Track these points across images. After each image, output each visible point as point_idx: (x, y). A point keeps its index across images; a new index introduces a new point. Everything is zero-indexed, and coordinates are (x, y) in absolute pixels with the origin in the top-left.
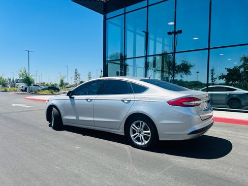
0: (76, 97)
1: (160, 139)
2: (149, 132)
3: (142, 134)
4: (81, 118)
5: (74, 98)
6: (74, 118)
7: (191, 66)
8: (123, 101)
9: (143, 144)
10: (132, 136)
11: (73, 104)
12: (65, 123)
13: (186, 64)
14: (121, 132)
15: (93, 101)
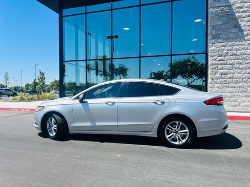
0: (89, 101)
1: (198, 136)
2: (187, 130)
3: (179, 134)
4: (98, 124)
5: (86, 102)
6: (89, 124)
7: (127, 69)
8: (155, 103)
9: (181, 143)
10: (167, 136)
11: (87, 109)
12: (71, 131)
13: (124, 68)
14: (154, 134)
15: (116, 104)
